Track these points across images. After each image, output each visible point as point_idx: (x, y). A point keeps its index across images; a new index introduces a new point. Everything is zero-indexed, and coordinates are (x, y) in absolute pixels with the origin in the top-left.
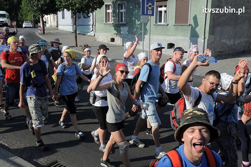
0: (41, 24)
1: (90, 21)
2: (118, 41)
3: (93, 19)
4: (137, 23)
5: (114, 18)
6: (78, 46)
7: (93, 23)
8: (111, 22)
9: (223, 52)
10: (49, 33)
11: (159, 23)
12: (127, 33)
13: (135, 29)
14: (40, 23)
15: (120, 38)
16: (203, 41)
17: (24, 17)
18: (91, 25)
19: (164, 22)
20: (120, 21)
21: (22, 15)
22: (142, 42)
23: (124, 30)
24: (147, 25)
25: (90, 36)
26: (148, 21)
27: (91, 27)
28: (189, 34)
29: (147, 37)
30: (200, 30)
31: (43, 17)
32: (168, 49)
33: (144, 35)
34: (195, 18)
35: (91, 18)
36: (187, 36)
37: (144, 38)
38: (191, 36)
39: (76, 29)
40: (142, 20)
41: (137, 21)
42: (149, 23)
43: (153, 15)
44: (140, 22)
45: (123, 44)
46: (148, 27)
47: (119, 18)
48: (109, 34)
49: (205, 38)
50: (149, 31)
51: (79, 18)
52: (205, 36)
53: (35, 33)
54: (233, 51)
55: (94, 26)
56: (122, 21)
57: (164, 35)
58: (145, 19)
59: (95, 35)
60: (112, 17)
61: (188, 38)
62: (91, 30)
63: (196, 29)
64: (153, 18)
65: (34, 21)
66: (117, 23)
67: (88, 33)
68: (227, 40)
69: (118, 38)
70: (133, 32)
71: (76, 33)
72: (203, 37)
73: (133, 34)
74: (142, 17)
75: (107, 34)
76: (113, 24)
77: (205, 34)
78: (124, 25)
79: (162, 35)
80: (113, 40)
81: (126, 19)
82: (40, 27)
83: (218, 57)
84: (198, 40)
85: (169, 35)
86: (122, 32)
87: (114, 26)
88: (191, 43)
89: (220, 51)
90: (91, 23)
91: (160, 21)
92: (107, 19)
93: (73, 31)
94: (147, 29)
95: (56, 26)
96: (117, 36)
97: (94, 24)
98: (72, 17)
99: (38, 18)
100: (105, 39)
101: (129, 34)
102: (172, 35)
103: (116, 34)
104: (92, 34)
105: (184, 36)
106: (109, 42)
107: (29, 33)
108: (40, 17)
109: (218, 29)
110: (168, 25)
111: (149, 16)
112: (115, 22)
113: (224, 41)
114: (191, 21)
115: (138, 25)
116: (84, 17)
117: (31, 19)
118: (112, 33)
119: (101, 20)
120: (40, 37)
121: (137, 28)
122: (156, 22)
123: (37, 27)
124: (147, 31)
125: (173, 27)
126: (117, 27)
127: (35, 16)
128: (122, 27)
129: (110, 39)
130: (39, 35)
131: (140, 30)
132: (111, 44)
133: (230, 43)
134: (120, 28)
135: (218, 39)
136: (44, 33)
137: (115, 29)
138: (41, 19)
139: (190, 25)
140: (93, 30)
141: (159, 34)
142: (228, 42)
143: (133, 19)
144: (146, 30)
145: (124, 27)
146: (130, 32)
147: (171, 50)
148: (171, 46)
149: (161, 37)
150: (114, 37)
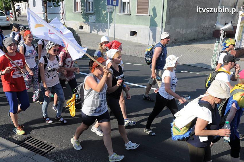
1: (60, 10)
2: (87, 28)
3: (63, 8)
4: (104, 12)
5: (82, 8)
7: (63, 11)
8: (80, 11)
9: (178, 39)
10: (20, 20)
11: (123, 13)
12: (95, 21)
13: (102, 18)
14: (11, 10)
15: (88, 26)
16: (161, 29)
18: (61, 13)
19: (127, 12)
20: (88, 10)
22: (108, 30)
23: (92, 18)
24: (112, 14)
26: (113, 10)
27: (61, 15)
28: (149, 24)
29: (112, 25)
30: (158, 20)
31: (14, 4)
32: (131, 36)
33: (110, 23)
34: (154, 9)
35: (61, 6)
36: (147, 25)
37: (110, 26)
39: (47, 16)
40: (107, 10)
41: (103, 10)
42: (114, 12)
43: (118, 6)
45: (91, 31)
46: (113, 16)
47: (87, 8)
48: (78, 22)
49: (162, 27)
50: (114, 21)
51: (50, 6)
52: (162, 25)
54: (186, 39)
55: (64, 15)
56: (90, 11)
57: (128, 23)
58: (111, 9)
59: (65, 22)
61: (148, 27)
62: (62, 18)
63: (155, 19)
64: (118, 8)
65: (5, 8)
68: (180, 30)
69: (86, 26)
70: (99, 21)
71: (47, 20)
72: (161, 26)
73: (100, 23)
74: (107, 7)
75: (77, 22)
76: (82, 12)
77: (162, 24)
78: (92, 14)
79: (125, 24)
80: (81, 27)
81: (93, 9)
82: (12, 14)
83: (173, 43)
84: (156, 28)
85: (132, 24)
86: (89, 21)
87: (82, 15)
88: (151, 31)
89: (174, 39)
91: (124, 11)
92: (76, 8)
93: (44, 18)
94: (113, 18)
96: (85, 24)
97: (64, 13)
98: (43, 5)
99: (9, 5)
100: (74, 27)
101: (96, 22)
102: (134, 24)
103: (84, 22)
104: (62, 21)
105: (145, 25)
106: (78, 29)
108: (11, 4)
109: (173, 20)
110: (131, 14)
111: (114, 7)
112: (84, 11)
113: (178, 30)
114: (151, 12)
116: (55, 6)
117: (2, 6)
118: (81, 21)
119: (70, 9)
121: (103, 17)
122: (120, 12)
123: (9, 14)
125: (135, 17)
126: (86, 15)
128: (90, 16)
129: (79, 27)
130: (11, 22)
131: (106, 19)
132: (80, 31)
133: (183, 32)
134: (88, 17)
135: (174, 28)
136: (16, 20)
137: (83, 18)
138: (12, 6)
139: (150, 15)
140: (63, 18)
141: (123, 23)
142: (181, 32)
143: (100, 8)
144: (111, 19)
145: (91, 16)
146: (97, 20)
147: (133, 37)
148: (134, 33)
149: (125, 26)
150: (83, 25)
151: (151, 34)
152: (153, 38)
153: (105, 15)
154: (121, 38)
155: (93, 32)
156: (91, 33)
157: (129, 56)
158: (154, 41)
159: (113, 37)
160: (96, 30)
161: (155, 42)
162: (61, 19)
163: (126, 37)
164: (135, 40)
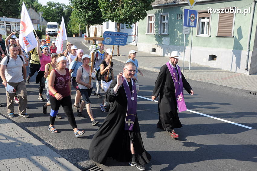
0: (86, 34)
1: (133, 31)
2: (160, 51)
3: (136, 29)
4: (179, 34)
5: (156, 29)
6: (120, 55)
7: (136, 33)
8: (153, 33)
11: (201, 35)
12: (169, 44)
13: (177, 40)
14: (86, 32)
15: (161, 48)
16: (247, 53)
17: (72, 27)
18: (134, 35)
19: (206, 34)
20: (162, 32)
21: (71, 26)
22: (183, 53)
23: (166, 41)
24: (188, 36)
25: (132, 45)
26: (190, 32)
27: (133, 37)
28: (232, 46)
29: (188, 48)
30: (244, 42)
31: (89, 27)
32: (209, 61)
33: (185, 46)
34: (239, 30)
35: (134, 28)
36: (230, 49)
37: (185, 49)
38: (234, 49)
40: (184, 32)
41: (178, 32)
42: (191, 34)
43: (196, 27)
44: (181, 33)
45: (164, 54)
46: (189, 38)
47: (161, 29)
48: (150, 44)
49: (250, 50)
50: (190, 43)
51: (122, 28)
53: (81, 42)
55: (136, 37)
56: (164, 32)
57: (206, 46)
58: (187, 31)
59: (136, 45)
60: (154, 28)
61: (231, 51)
62: (134, 40)
63: (240, 41)
64: (195, 30)
65: (81, 31)
66: (159, 33)
67: (130, 43)
69: (159, 48)
70: (174, 43)
72: (248, 49)
73: (174, 45)
74: (184, 28)
76: (155, 34)
78: (166, 36)
79: (203, 46)
80: (154, 50)
81: (168, 30)
82: (86, 36)
84: (241, 52)
85: (211, 47)
86: (163, 43)
87: (155, 37)
88: (234, 55)
90: (134, 33)
91: (202, 32)
92: (149, 30)
94: (189, 40)
95: (100, 36)
96: (158, 46)
97: (137, 35)
98: (116, 27)
99: (84, 28)
100: (146, 49)
102: (214, 47)
103: (157, 44)
104: (134, 44)
105: (227, 48)
106: (150, 52)
107: (76, 42)
108: (87, 27)
110: (210, 36)
111: (191, 28)
112: (157, 33)
114: (235, 33)
115: (179, 36)
116: (127, 28)
117: (78, 29)
118: (153, 43)
119: (143, 30)
120: (86, 45)
121: (179, 39)
122: (198, 34)
123: (83, 37)
124: (189, 43)
125: (215, 39)
126: (159, 37)
127: (81, 27)
128: (163, 38)
129: (151, 49)
130: (84, 44)
131: (182, 42)
132: (152, 54)
134: (161, 39)
136: (89, 42)
137: (156, 40)
138: (87, 29)
139: (234, 37)
140: (135, 40)
141: (201, 46)
143: (175, 30)
144: (187, 41)
145: (165, 38)
146: (172, 43)
147: (213, 62)
148: (213, 57)
149: (203, 49)
150: (156, 47)
151: (235, 58)
152: (236, 64)
153: (180, 37)
154: (198, 63)
155: (166, 55)
156: (164, 56)
157: (206, 83)
158: (238, 67)
159: (189, 61)
160: (169, 53)
161: (239, 69)
162: (132, 41)
163: (204, 62)
164: (214, 65)
